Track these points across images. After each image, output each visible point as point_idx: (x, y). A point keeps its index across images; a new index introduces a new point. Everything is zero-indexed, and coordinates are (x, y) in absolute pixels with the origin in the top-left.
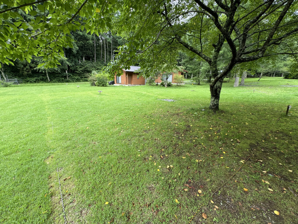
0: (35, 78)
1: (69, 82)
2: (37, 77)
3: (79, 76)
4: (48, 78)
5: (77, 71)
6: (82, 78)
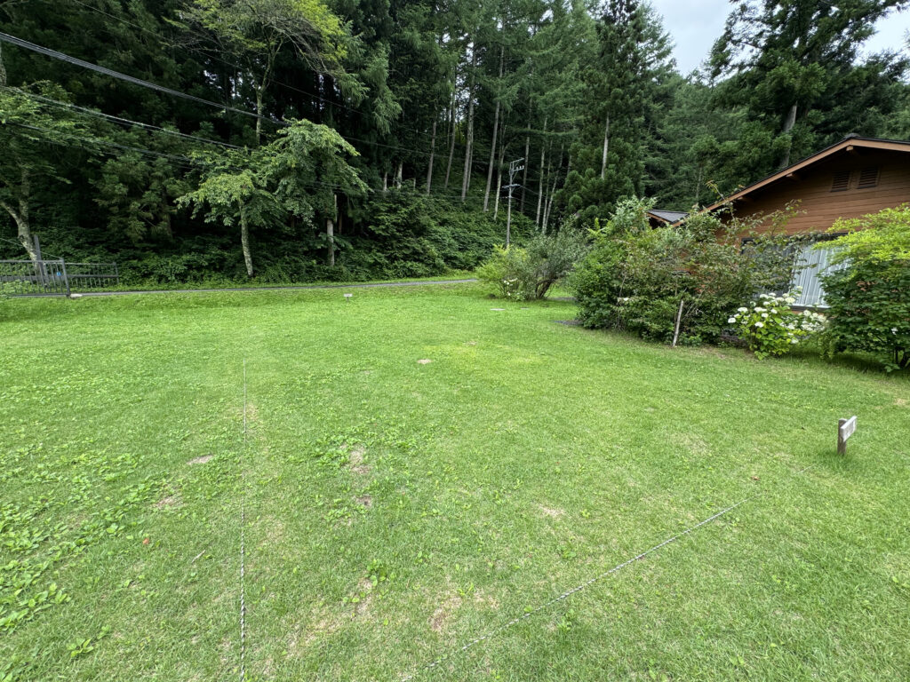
0: (186, 257)
1: (337, 280)
2: (195, 250)
3: (382, 249)
4: (248, 259)
5: (377, 225)
6: (392, 259)
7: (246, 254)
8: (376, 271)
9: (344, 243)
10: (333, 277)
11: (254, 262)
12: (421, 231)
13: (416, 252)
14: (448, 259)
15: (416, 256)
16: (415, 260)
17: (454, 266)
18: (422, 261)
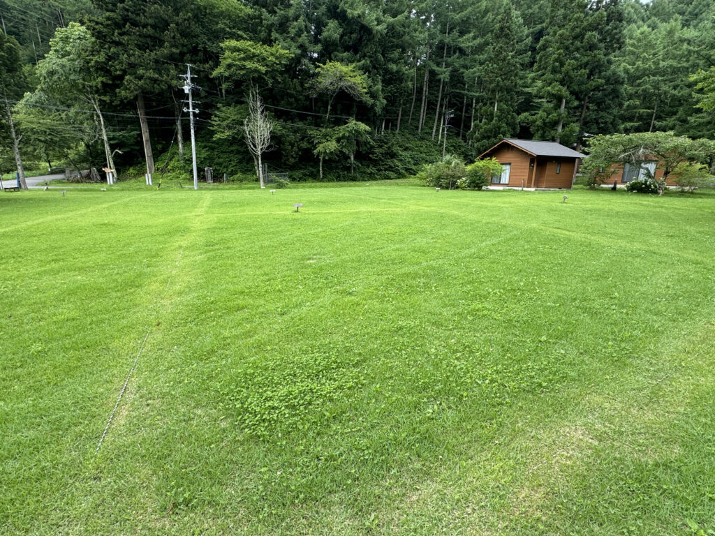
0: (302, 171)
1: (355, 181)
2: (304, 168)
3: (375, 166)
4: (321, 172)
5: (373, 154)
6: (379, 170)
7: (321, 169)
8: (372, 177)
9: (358, 163)
10: (354, 179)
11: (323, 174)
12: (393, 155)
13: (391, 167)
14: (407, 170)
15: (390, 169)
16: (390, 171)
17: (411, 174)
18: (393, 171)
